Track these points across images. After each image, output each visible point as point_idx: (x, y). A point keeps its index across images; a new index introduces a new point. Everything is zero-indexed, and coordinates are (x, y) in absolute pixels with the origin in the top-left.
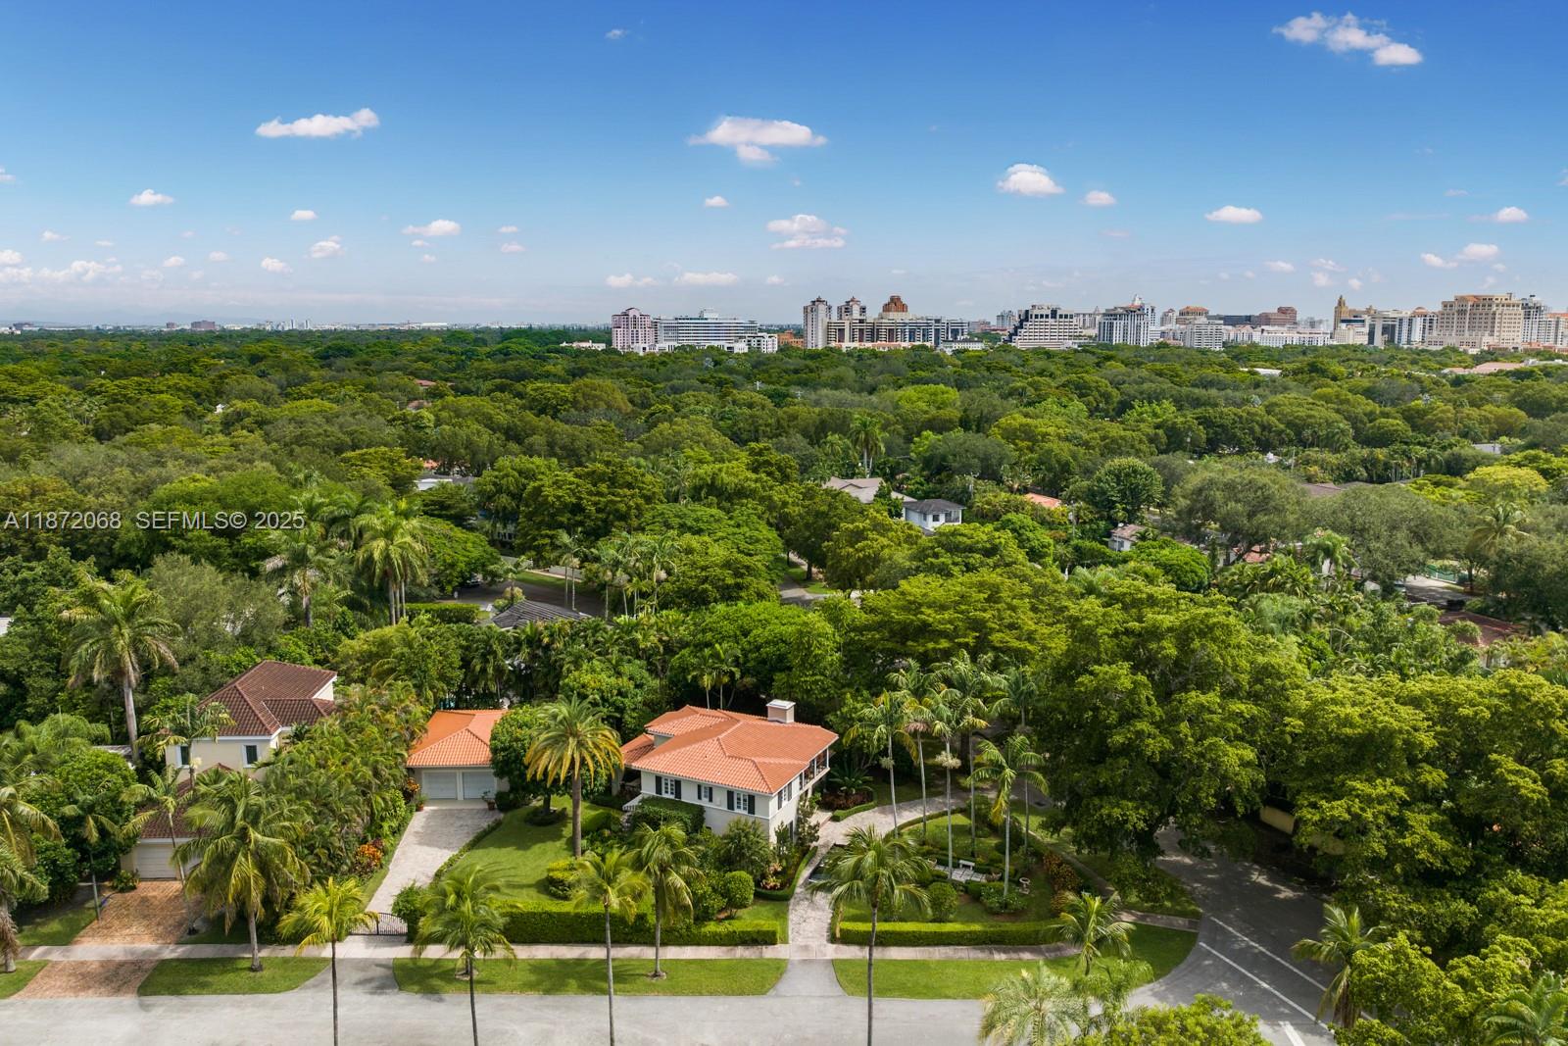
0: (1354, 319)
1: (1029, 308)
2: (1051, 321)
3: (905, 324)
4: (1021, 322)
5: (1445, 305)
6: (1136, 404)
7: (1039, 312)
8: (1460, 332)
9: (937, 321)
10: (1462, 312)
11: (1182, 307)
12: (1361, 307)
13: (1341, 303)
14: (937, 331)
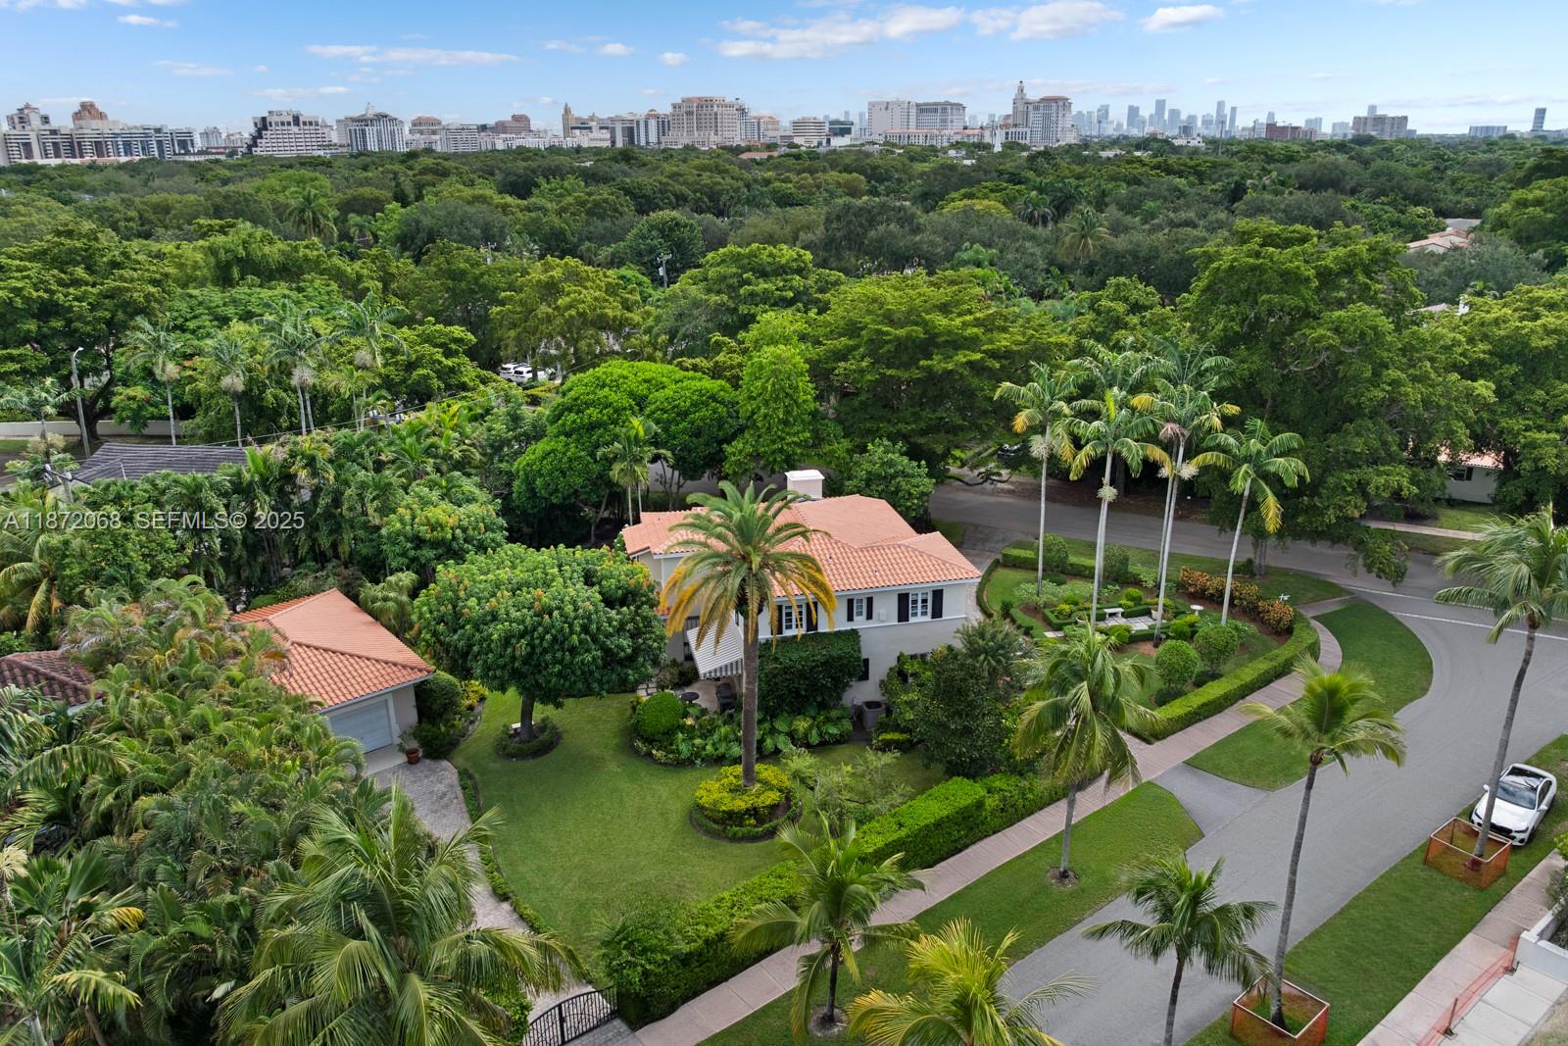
0: (584, 126)
1: (266, 114)
2: (295, 129)
3: (117, 135)
4: (259, 131)
5: (674, 107)
6: (541, 180)
7: (279, 119)
8: (690, 132)
9: (158, 130)
10: (689, 113)
11: (414, 117)
12: (585, 115)
13: (567, 111)
14: (160, 143)
